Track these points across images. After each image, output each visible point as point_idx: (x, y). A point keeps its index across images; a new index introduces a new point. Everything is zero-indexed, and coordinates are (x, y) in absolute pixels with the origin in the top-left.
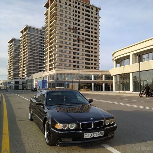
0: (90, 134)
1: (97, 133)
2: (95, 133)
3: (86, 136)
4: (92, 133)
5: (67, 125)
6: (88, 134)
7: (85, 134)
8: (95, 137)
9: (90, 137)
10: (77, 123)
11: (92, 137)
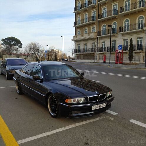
0: (96, 106)
1: (102, 104)
2: (100, 105)
3: (94, 108)
4: (98, 105)
5: (76, 99)
6: (95, 106)
7: (93, 106)
8: (100, 108)
9: (96, 109)
10: (85, 97)
11: (98, 108)
